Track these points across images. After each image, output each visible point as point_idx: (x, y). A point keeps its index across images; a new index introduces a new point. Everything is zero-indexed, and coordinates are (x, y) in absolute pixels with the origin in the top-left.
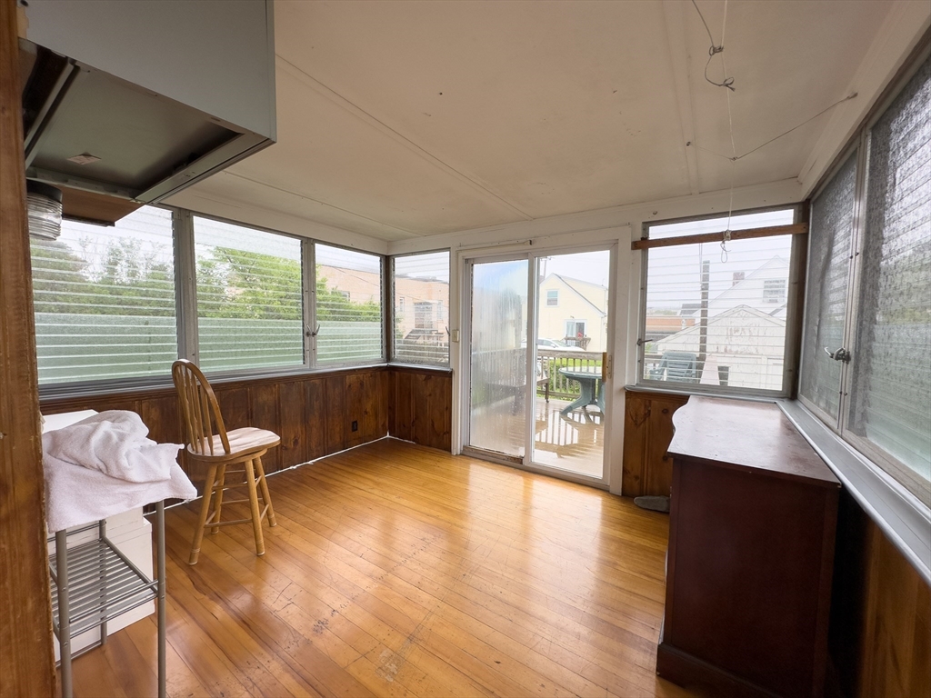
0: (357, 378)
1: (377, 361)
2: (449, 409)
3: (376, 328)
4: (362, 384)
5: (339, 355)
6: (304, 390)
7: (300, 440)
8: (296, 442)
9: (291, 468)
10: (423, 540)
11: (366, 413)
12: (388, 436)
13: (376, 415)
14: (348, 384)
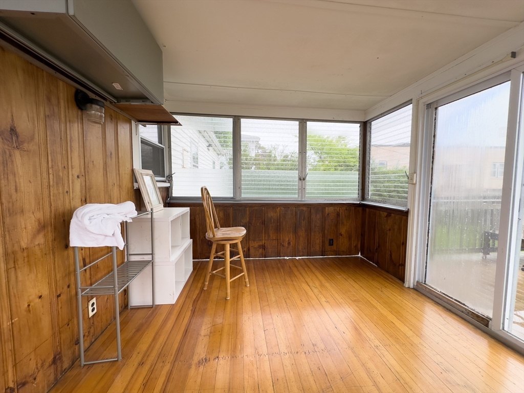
0: (334, 210)
1: (354, 199)
2: (404, 244)
3: (355, 176)
4: (338, 215)
5: (323, 193)
6: (296, 213)
7: (291, 243)
8: (289, 243)
9: (285, 258)
10: (313, 345)
11: (341, 235)
12: (359, 255)
13: (350, 238)
14: (327, 213)
